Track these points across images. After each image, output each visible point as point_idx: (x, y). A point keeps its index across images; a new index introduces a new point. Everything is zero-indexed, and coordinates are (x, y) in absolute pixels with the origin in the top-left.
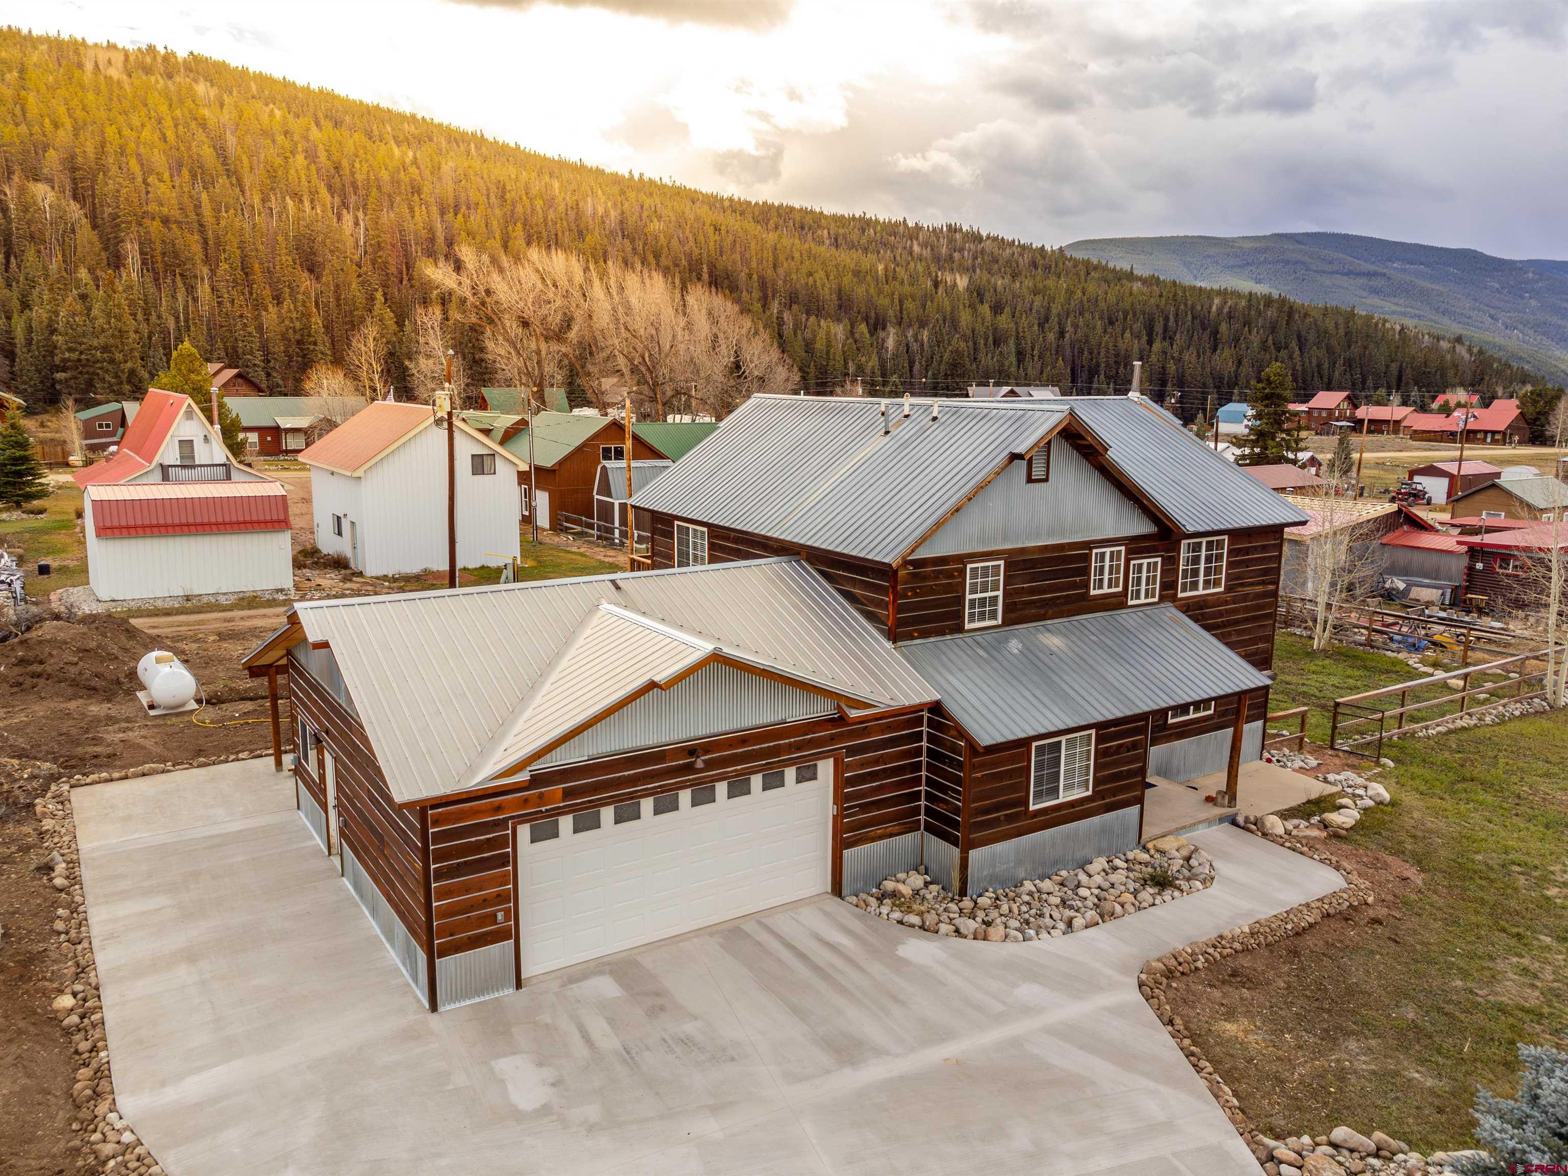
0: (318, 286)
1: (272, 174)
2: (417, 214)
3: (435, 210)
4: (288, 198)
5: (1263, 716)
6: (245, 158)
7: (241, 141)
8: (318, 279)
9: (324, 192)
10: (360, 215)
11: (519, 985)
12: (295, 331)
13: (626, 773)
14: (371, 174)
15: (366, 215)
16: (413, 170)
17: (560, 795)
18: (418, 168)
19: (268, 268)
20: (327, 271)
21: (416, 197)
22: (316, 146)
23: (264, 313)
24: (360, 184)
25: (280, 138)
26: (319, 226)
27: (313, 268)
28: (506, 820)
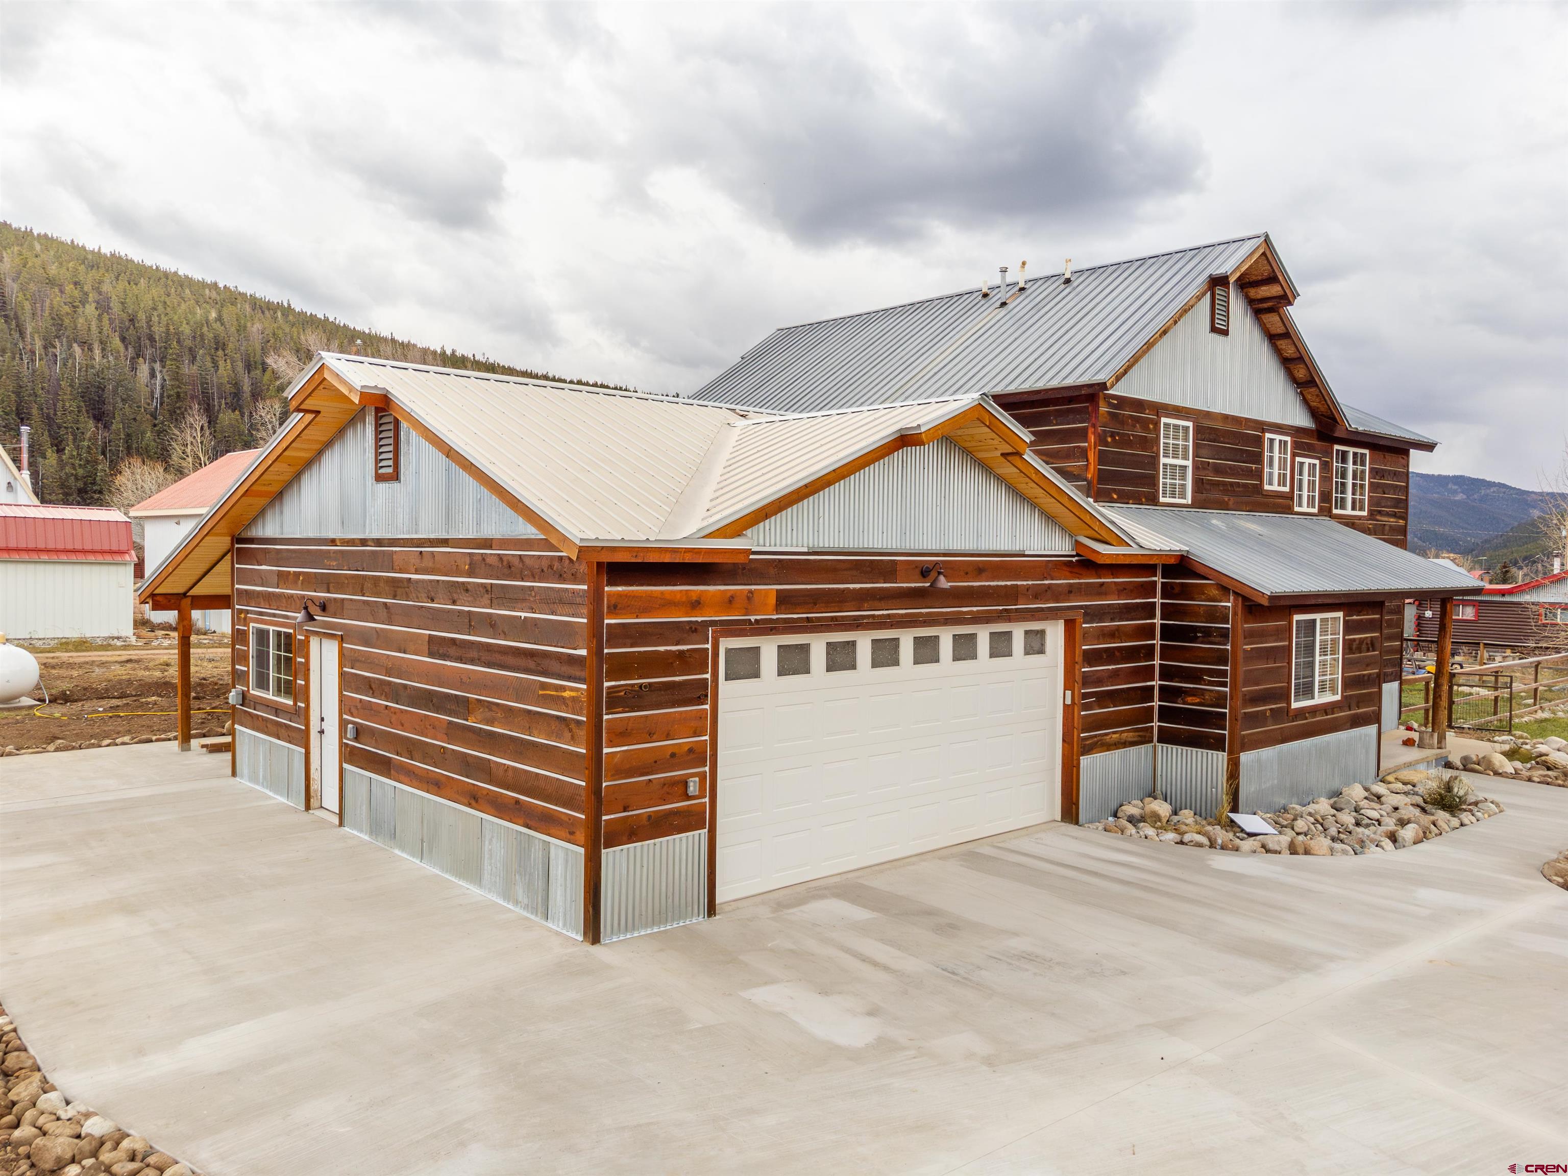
0: (106, 434)
1: (58, 322)
2: (221, 368)
3: (240, 365)
4: (75, 345)
5: (1398, 677)
6: (27, 306)
7: (23, 289)
8: (106, 427)
9: (117, 342)
10: (157, 366)
11: (711, 910)
12: (77, 479)
13: (851, 586)
14: (171, 327)
15: (163, 367)
16: (217, 326)
17: (772, 600)
18: (222, 324)
19: (48, 414)
20: (118, 418)
21: (220, 353)
22: (109, 298)
23: (40, 459)
24: (157, 338)
25: (69, 288)
26: (109, 374)
27: (100, 416)
28: (706, 624)
